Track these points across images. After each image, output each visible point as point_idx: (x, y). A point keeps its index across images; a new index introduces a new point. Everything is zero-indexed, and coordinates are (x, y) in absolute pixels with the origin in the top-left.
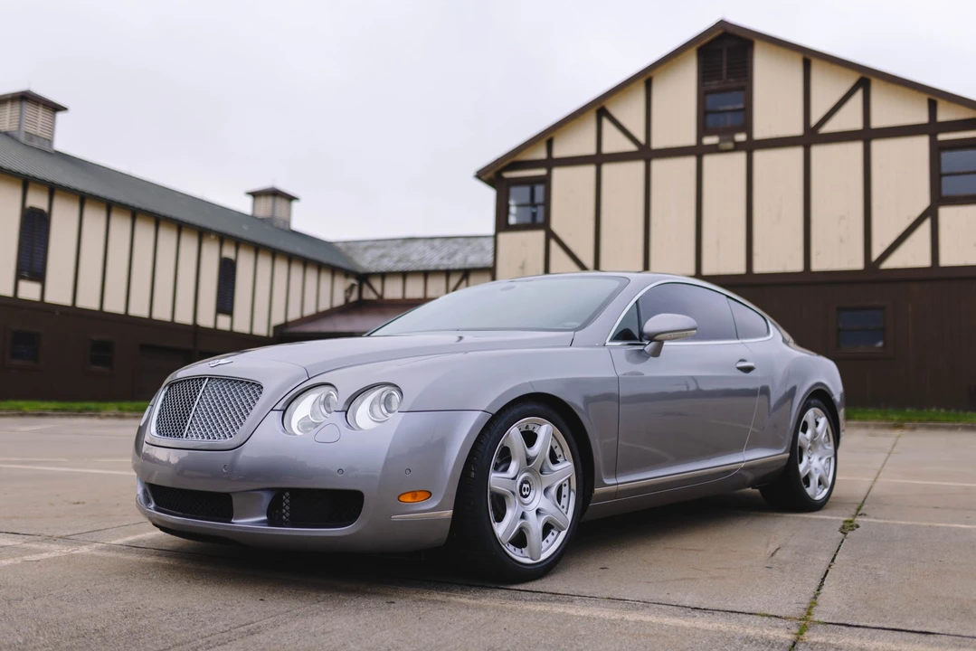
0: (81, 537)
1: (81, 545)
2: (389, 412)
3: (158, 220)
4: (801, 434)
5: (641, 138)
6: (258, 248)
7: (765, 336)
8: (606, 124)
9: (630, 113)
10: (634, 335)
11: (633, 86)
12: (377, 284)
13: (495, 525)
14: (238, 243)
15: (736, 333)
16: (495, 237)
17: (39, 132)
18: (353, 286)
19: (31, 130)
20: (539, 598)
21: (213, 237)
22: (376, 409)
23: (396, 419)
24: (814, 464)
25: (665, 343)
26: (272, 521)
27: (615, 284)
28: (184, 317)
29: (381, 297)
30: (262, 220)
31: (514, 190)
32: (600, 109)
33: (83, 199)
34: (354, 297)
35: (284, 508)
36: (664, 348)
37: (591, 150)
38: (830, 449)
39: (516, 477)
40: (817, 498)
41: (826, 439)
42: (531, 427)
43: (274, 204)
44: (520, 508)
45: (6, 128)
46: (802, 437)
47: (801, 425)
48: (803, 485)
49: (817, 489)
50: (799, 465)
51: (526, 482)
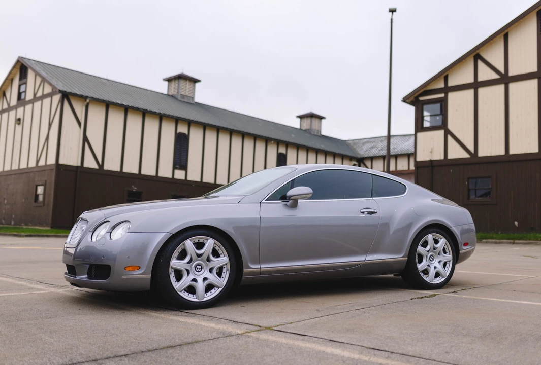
3: (244, 135)
4: (420, 247)
5: (502, 70)
6: (298, 147)
8: (480, 63)
9: (495, 56)
11: (498, 37)
12: (368, 163)
13: (174, 284)
14: (287, 144)
15: (371, 194)
16: (415, 135)
17: (187, 94)
19: (183, 93)
21: (273, 142)
25: (300, 201)
30: (305, 130)
31: (425, 107)
32: (476, 55)
33: (205, 127)
35: (93, 271)
36: (298, 203)
37: (471, 80)
38: (449, 257)
39: (189, 262)
40: (434, 283)
41: (447, 251)
42: (201, 241)
43: (311, 122)
44: (191, 277)
45: (172, 93)
46: (420, 249)
47: (421, 243)
48: (422, 275)
49: (435, 278)
50: (418, 264)
51: (199, 265)
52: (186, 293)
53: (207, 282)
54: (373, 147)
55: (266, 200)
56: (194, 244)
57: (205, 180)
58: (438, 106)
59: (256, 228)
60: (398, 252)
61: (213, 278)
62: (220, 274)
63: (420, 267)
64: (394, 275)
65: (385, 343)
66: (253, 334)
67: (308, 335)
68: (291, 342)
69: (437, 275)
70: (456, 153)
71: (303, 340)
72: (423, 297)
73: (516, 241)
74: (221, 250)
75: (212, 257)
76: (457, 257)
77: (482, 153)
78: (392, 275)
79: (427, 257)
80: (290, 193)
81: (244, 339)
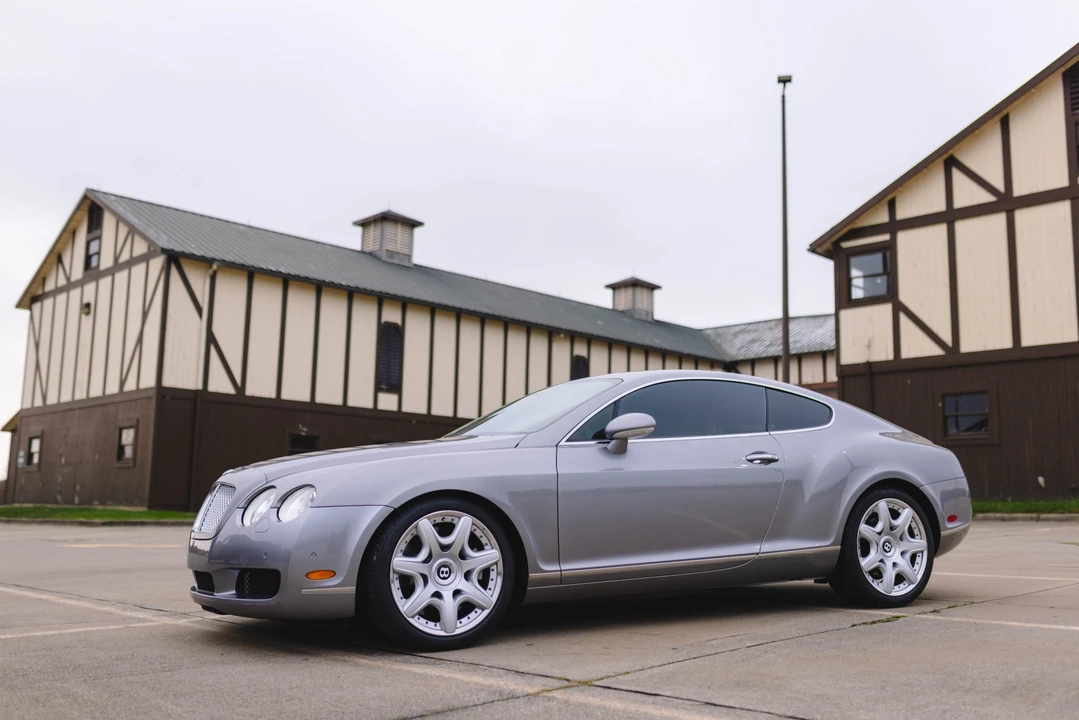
3: (507, 324)
4: (864, 526)
5: (1000, 186)
6: (611, 344)
8: (957, 175)
9: (985, 159)
11: (991, 121)
13: (400, 602)
14: (590, 340)
15: (766, 425)
16: (837, 315)
17: (398, 249)
19: (391, 247)
21: (562, 336)
25: (629, 440)
26: (239, 594)
30: (622, 312)
31: (854, 261)
32: (947, 159)
33: (434, 310)
35: (246, 583)
36: (629, 445)
37: (941, 206)
38: (920, 543)
39: (426, 561)
40: (893, 594)
41: (916, 532)
42: (448, 519)
43: (634, 294)
44: (432, 588)
45: (370, 248)
46: (864, 529)
47: (865, 517)
48: (870, 579)
49: (896, 584)
50: (861, 559)
51: (445, 566)
52: (423, 621)
53: (460, 599)
55: (568, 441)
56: (434, 526)
57: (435, 412)
58: (878, 257)
59: (549, 495)
60: (821, 535)
61: (471, 590)
62: (484, 582)
63: (867, 563)
64: (816, 581)
65: (814, 706)
66: (557, 694)
67: (664, 694)
68: (632, 708)
69: (900, 579)
70: (917, 347)
71: (653, 703)
72: (874, 622)
73: (1043, 516)
74: (486, 536)
75: (469, 551)
76: (937, 544)
77: (967, 346)
78: (810, 582)
79: (877, 544)
80: (614, 425)
81: (541, 703)
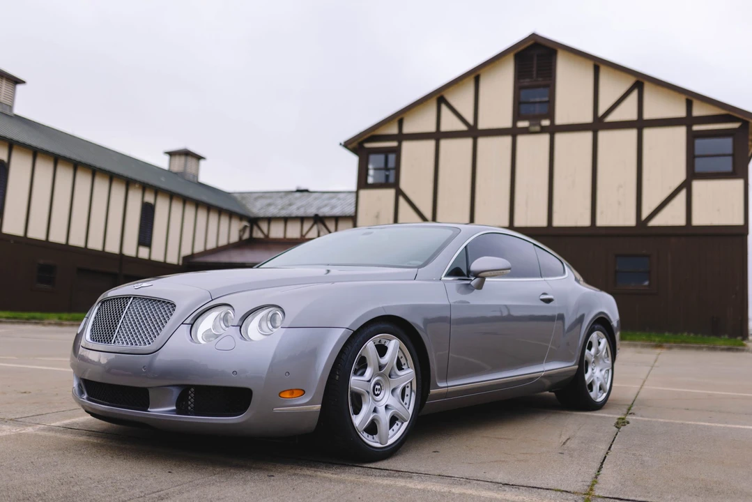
0: (28, 420)
1: (27, 426)
2: (274, 327)
3: (95, 171)
4: (587, 351)
5: (471, 120)
6: (172, 196)
7: (562, 275)
8: (444, 109)
9: (463, 101)
10: (463, 272)
11: (465, 81)
12: (264, 226)
13: (353, 417)
14: (157, 191)
15: (540, 272)
16: (357, 193)
17: (2, 99)
18: (246, 227)
20: (385, 474)
21: (137, 186)
22: (264, 325)
23: (279, 333)
24: (596, 374)
25: (487, 279)
26: (180, 410)
27: (450, 233)
28: (112, 247)
29: (267, 236)
30: (176, 173)
31: (372, 157)
32: (439, 98)
33: (36, 153)
34: (246, 236)
35: (190, 400)
36: (485, 283)
37: (432, 129)
38: (609, 363)
39: (370, 380)
40: (599, 400)
42: (383, 342)
43: (186, 162)
44: (373, 404)
46: (587, 353)
47: (588, 344)
48: (589, 390)
49: (599, 393)
50: (585, 374)
51: (378, 384)
52: (365, 434)
53: (390, 413)
54: (269, 205)
55: (445, 276)
56: (376, 347)
61: (397, 405)
63: (588, 377)
69: (600, 388)
